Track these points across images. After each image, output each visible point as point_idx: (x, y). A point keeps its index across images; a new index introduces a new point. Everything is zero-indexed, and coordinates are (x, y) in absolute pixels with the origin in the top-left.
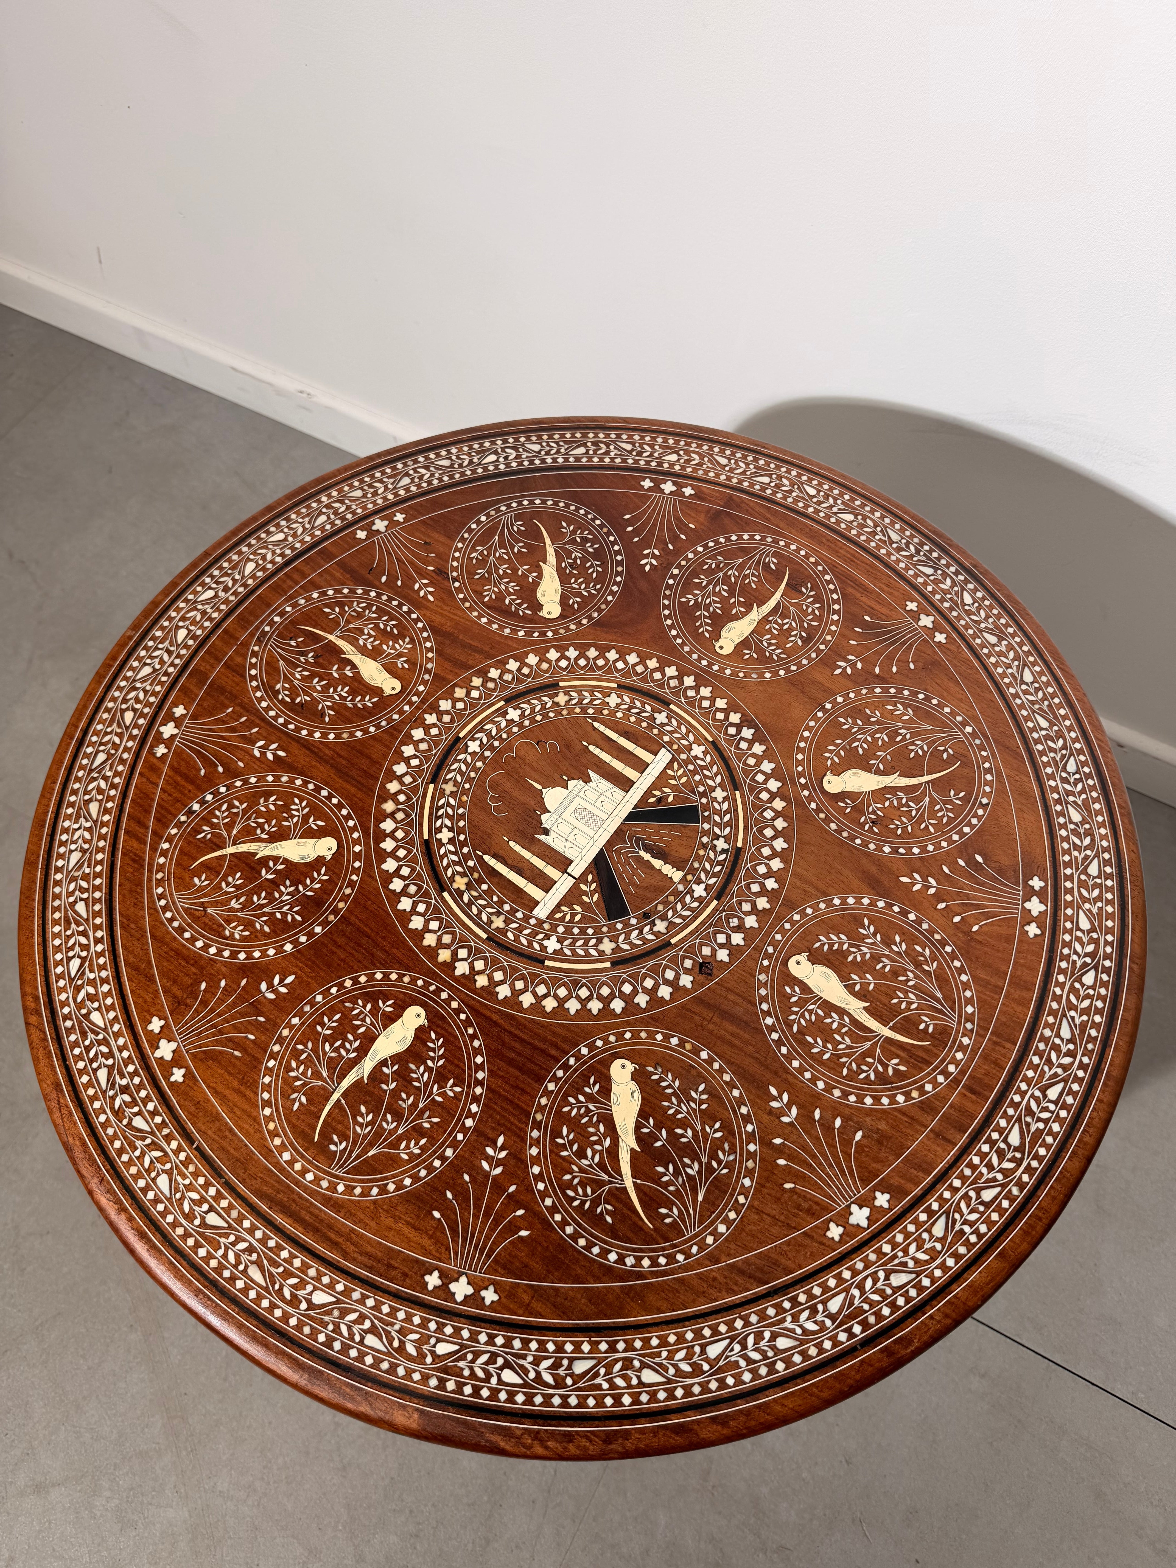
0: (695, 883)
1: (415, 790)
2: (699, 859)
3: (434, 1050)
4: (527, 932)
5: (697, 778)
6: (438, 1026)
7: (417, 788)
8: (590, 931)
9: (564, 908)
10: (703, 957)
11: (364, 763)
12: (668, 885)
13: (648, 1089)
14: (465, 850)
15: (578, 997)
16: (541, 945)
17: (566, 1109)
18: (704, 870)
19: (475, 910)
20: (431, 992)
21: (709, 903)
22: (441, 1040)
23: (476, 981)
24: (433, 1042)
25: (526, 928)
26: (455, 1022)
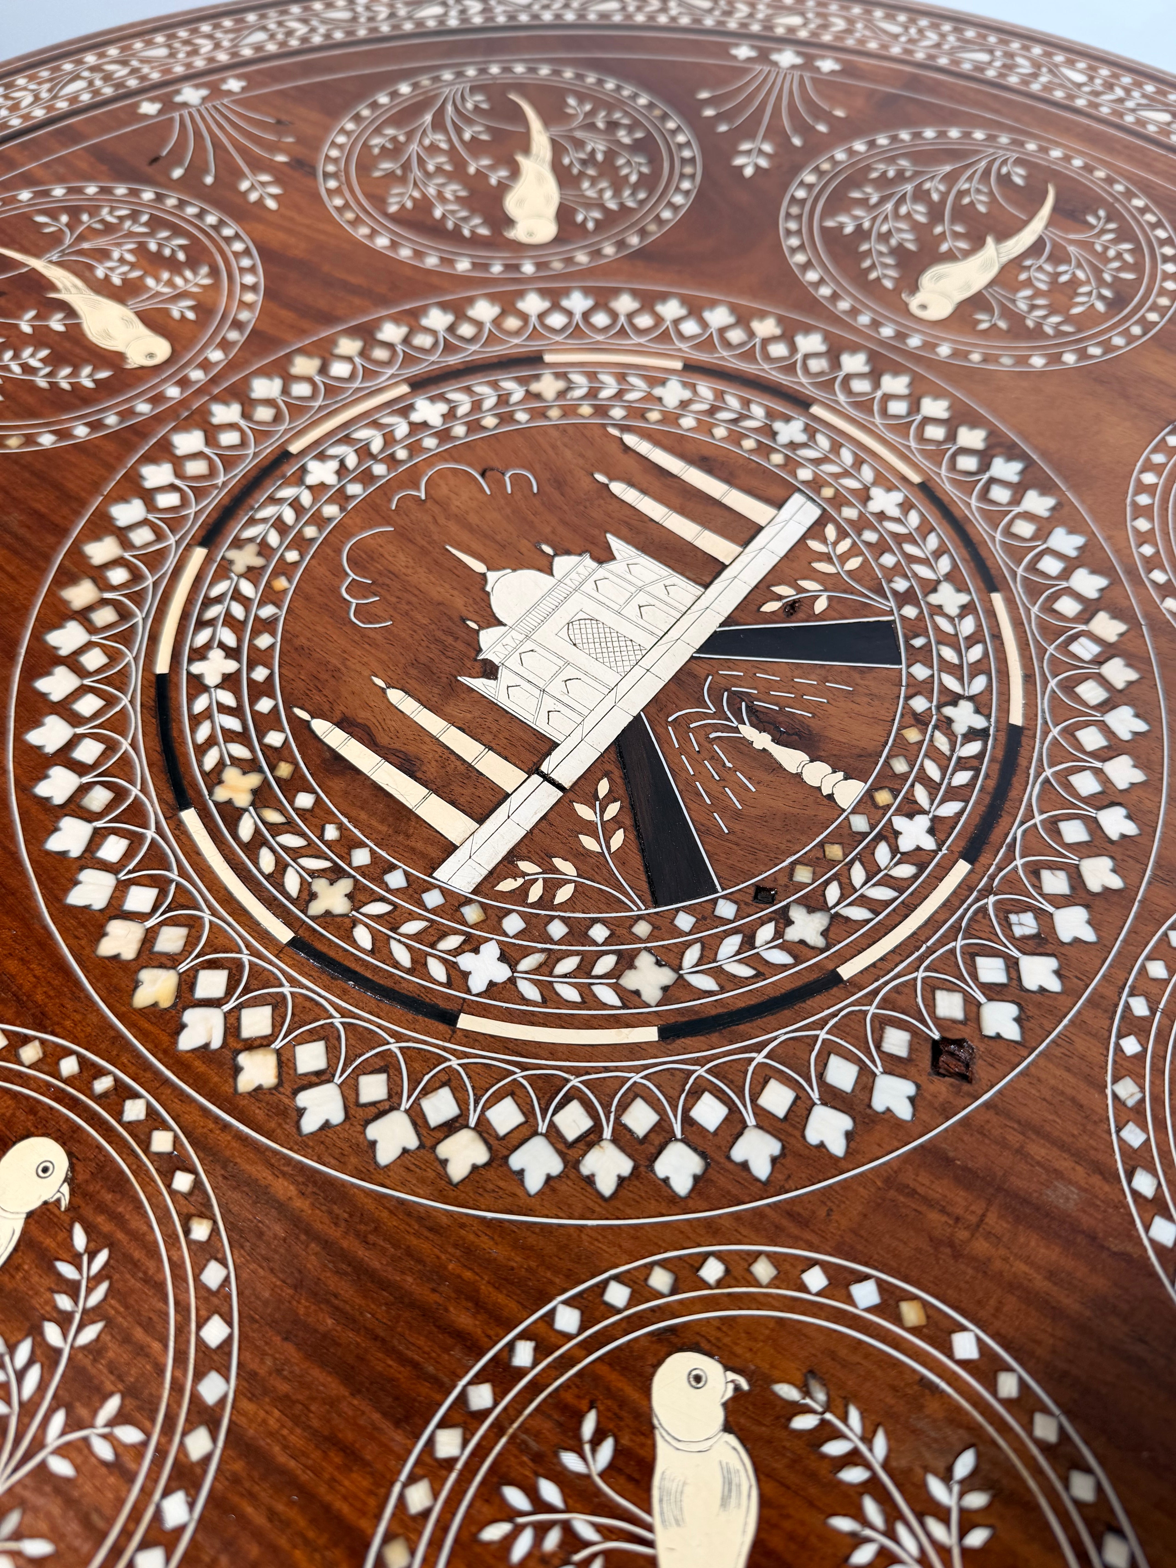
0: (899, 812)
1: (154, 560)
2: (909, 752)
3: (72, 1288)
4: (412, 927)
5: (888, 560)
6: (101, 1208)
7: (161, 555)
8: (599, 933)
9: (526, 866)
10: (939, 1022)
11: (42, 501)
12: (824, 813)
13: (779, 1465)
14: (265, 705)
15: (554, 1135)
16: (451, 967)
17: (494, 1533)
18: (923, 778)
19: (267, 861)
20: (98, 1099)
21: (944, 869)
22: (102, 1257)
23: (237, 1070)
24: (75, 1260)
25: (412, 917)
26: (154, 1197)
